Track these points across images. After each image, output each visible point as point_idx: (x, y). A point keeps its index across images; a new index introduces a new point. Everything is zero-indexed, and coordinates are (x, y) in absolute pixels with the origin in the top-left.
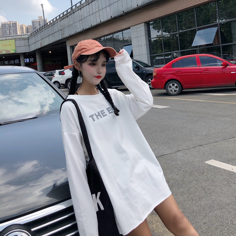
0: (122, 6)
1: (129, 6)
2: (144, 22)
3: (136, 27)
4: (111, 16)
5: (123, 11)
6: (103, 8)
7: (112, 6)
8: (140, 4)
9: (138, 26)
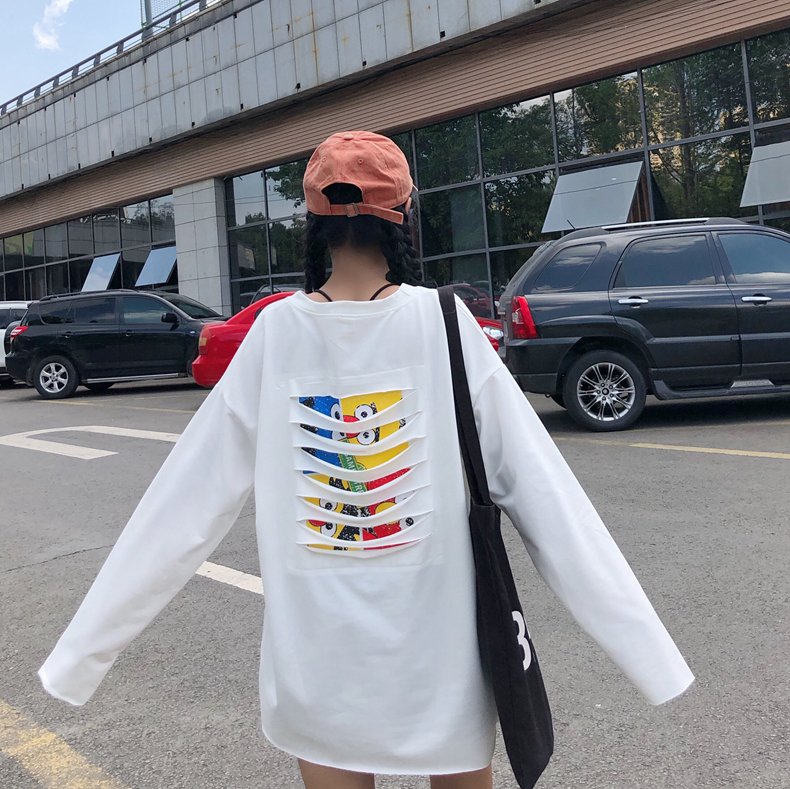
0: (147, 121)
1: (166, 125)
2: (217, 178)
3: (189, 189)
5: (151, 139)
6: (88, 123)
7: (117, 120)
8: (201, 120)
9: (196, 187)
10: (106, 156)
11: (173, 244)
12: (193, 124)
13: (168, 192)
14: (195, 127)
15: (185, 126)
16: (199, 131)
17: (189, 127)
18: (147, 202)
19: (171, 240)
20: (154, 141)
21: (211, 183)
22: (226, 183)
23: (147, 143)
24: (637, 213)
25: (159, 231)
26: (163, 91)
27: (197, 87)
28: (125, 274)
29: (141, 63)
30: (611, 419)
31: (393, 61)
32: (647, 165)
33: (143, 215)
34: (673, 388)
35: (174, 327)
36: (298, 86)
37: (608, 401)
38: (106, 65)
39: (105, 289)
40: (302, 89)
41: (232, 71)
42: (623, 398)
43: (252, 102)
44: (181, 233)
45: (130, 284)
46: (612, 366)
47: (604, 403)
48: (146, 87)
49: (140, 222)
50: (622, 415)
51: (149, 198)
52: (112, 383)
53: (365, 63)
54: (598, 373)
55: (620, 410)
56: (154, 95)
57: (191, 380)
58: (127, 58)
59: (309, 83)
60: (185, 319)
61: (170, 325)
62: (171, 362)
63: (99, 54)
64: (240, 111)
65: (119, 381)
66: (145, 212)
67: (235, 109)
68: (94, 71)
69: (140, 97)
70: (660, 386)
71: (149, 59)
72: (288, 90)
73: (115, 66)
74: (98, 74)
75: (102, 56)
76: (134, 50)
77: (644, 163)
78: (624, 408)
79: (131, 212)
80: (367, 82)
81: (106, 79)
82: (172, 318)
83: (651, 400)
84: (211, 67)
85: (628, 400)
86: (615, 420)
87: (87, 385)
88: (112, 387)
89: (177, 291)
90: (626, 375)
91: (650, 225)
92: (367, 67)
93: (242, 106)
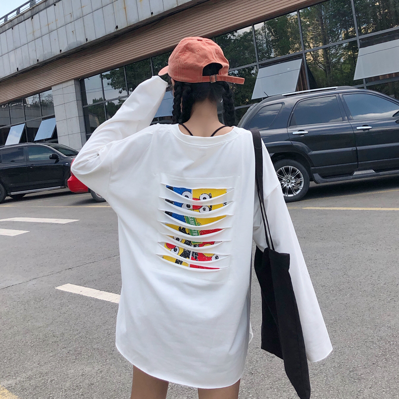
0: (36, 50)
1: (46, 52)
2: (75, 79)
3: (61, 86)
4: (18, 69)
5: (38, 60)
6: (3, 54)
7: (19, 51)
8: (65, 48)
9: (64, 85)
10: (13, 71)
11: (54, 116)
12: (61, 51)
13: (49, 88)
14: (62, 52)
15: (57, 52)
16: (64, 54)
17: (58, 53)
18: (38, 95)
19: (53, 115)
20: (39, 61)
21: (72, 82)
22: (80, 82)
23: (36, 62)
24: (301, 86)
25: (46, 109)
26: (43, 33)
27: (62, 31)
28: (29, 135)
29: (30, 19)
30: (292, 195)
31: (167, 11)
32: (305, 60)
33: (36, 102)
34: (324, 177)
35: (57, 162)
36: (117, 27)
37: (290, 186)
38: (11, 21)
39: (18, 143)
40: (119, 29)
41: (80, 21)
42: (298, 184)
43: (92, 37)
44: (58, 111)
45: (32, 139)
46: (291, 167)
47: (288, 187)
48: (34, 32)
49: (35, 106)
50: (297, 193)
51: (39, 92)
52: (25, 194)
53: (152, 13)
54: (284, 172)
55: (296, 190)
56: (38, 36)
57: (67, 190)
58: (22, 17)
59: (122, 25)
60: (63, 157)
61: (55, 160)
62: (56, 181)
63: (7, 15)
64: (86, 43)
65: (28, 193)
66: (37, 100)
67: (83, 42)
68: (4, 25)
69: (30, 37)
70: (317, 176)
71: (35, 17)
72: (111, 30)
73: (16, 21)
74: (7, 26)
75: (9, 16)
76: (26, 12)
77: (303, 59)
78: (299, 189)
79: (30, 101)
80: (155, 23)
81: (11, 29)
82: (55, 157)
83: (312, 184)
84: (69, 19)
85: (300, 185)
86: (294, 196)
87: (11, 196)
88: (25, 196)
89: (57, 142)
90: (298, 172)
91: (308, 92)
92: (154, 15)
93: (87, 39)
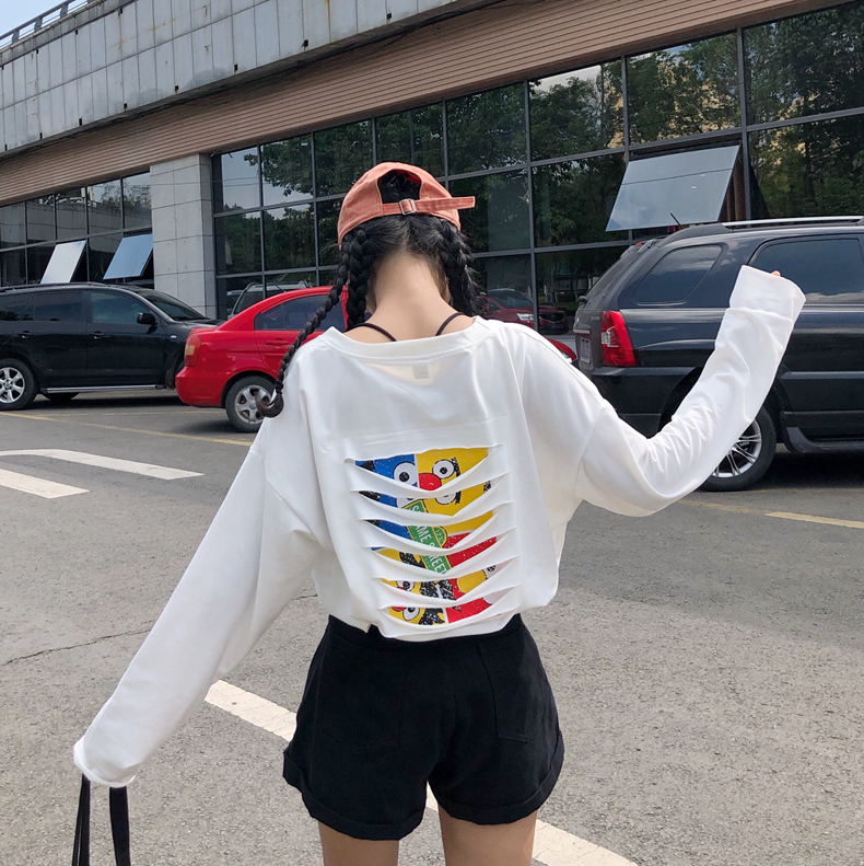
0: (122, 84)
1: (144, 89)
3: (170, 165)
4: (81, 120)
5: (125, 106)
6: (53, 85)
7: (86, 82)
8: (186, 83)
9: (178, 164)
10: (71, 124)
11: (149, 231)
12: (177, 88)
13: (145, 170)
14: (179, 91)
15: (166, 90)
16: (184, 97)
17: (172, 92)
19: (147, 227)
20: (130, 107)
21: (196, 159)
22: (213, 161)
23: (121, 110)
25: (133, 216)
26: (142, 47)
27: (182, 43)
29: (116, 13)
30: (730, 475)
31: (424, 14)
32: (745, 151)
34: (811, 437)
35: (152, 330)
36: (306, 44)
38: (74, 15)
40: (310, 47)
41: (225, 24)
43: (248, 63)
44: (159, 220)
48: (121, 42)
50: (743, 470)
51: (121, 176)
52: (77, 394)
53: (389, 16)
55: (741, 464)
56: (130, 53)
58: (99, 8)
59: (320, 39)
60: (165, 321)
61: (148, 327)
64: (233, 73)
65: (84, 393)
67: (229, 71)
68: (60, 23)
69: (114, 54)
70: (795, 434)
71: (127, 10)
72: (293, 48)
73: (85, 17)
77: (742, 147)
81: (74, 33)
82: (149, 320)
84: (200, 21)
85: (752, 451)
87: (46, 395)
88: (74, 398)
89: (152, 287)
92: (392, 20)
93: (236, 66)
